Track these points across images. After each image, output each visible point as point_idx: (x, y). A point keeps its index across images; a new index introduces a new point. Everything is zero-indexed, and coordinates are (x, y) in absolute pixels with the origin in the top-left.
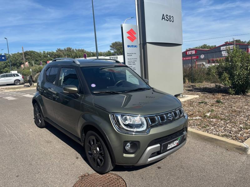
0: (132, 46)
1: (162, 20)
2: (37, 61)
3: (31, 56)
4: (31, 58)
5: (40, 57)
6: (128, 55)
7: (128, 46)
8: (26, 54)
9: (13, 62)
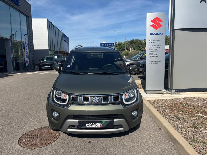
0: (156, 34)
1: (201, 2)
2: (139, 47)
3: (135, 43)
4: (135, 45)
5: (141, 44)
6: (150, 42)
7: (151, 34)
8: (132, 42)
9: (123, 48)
